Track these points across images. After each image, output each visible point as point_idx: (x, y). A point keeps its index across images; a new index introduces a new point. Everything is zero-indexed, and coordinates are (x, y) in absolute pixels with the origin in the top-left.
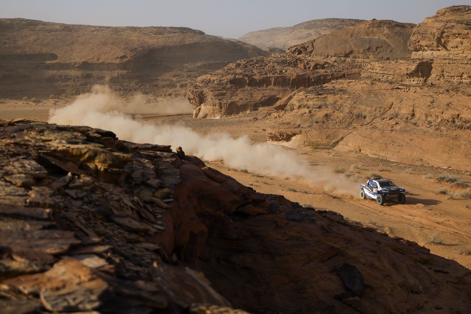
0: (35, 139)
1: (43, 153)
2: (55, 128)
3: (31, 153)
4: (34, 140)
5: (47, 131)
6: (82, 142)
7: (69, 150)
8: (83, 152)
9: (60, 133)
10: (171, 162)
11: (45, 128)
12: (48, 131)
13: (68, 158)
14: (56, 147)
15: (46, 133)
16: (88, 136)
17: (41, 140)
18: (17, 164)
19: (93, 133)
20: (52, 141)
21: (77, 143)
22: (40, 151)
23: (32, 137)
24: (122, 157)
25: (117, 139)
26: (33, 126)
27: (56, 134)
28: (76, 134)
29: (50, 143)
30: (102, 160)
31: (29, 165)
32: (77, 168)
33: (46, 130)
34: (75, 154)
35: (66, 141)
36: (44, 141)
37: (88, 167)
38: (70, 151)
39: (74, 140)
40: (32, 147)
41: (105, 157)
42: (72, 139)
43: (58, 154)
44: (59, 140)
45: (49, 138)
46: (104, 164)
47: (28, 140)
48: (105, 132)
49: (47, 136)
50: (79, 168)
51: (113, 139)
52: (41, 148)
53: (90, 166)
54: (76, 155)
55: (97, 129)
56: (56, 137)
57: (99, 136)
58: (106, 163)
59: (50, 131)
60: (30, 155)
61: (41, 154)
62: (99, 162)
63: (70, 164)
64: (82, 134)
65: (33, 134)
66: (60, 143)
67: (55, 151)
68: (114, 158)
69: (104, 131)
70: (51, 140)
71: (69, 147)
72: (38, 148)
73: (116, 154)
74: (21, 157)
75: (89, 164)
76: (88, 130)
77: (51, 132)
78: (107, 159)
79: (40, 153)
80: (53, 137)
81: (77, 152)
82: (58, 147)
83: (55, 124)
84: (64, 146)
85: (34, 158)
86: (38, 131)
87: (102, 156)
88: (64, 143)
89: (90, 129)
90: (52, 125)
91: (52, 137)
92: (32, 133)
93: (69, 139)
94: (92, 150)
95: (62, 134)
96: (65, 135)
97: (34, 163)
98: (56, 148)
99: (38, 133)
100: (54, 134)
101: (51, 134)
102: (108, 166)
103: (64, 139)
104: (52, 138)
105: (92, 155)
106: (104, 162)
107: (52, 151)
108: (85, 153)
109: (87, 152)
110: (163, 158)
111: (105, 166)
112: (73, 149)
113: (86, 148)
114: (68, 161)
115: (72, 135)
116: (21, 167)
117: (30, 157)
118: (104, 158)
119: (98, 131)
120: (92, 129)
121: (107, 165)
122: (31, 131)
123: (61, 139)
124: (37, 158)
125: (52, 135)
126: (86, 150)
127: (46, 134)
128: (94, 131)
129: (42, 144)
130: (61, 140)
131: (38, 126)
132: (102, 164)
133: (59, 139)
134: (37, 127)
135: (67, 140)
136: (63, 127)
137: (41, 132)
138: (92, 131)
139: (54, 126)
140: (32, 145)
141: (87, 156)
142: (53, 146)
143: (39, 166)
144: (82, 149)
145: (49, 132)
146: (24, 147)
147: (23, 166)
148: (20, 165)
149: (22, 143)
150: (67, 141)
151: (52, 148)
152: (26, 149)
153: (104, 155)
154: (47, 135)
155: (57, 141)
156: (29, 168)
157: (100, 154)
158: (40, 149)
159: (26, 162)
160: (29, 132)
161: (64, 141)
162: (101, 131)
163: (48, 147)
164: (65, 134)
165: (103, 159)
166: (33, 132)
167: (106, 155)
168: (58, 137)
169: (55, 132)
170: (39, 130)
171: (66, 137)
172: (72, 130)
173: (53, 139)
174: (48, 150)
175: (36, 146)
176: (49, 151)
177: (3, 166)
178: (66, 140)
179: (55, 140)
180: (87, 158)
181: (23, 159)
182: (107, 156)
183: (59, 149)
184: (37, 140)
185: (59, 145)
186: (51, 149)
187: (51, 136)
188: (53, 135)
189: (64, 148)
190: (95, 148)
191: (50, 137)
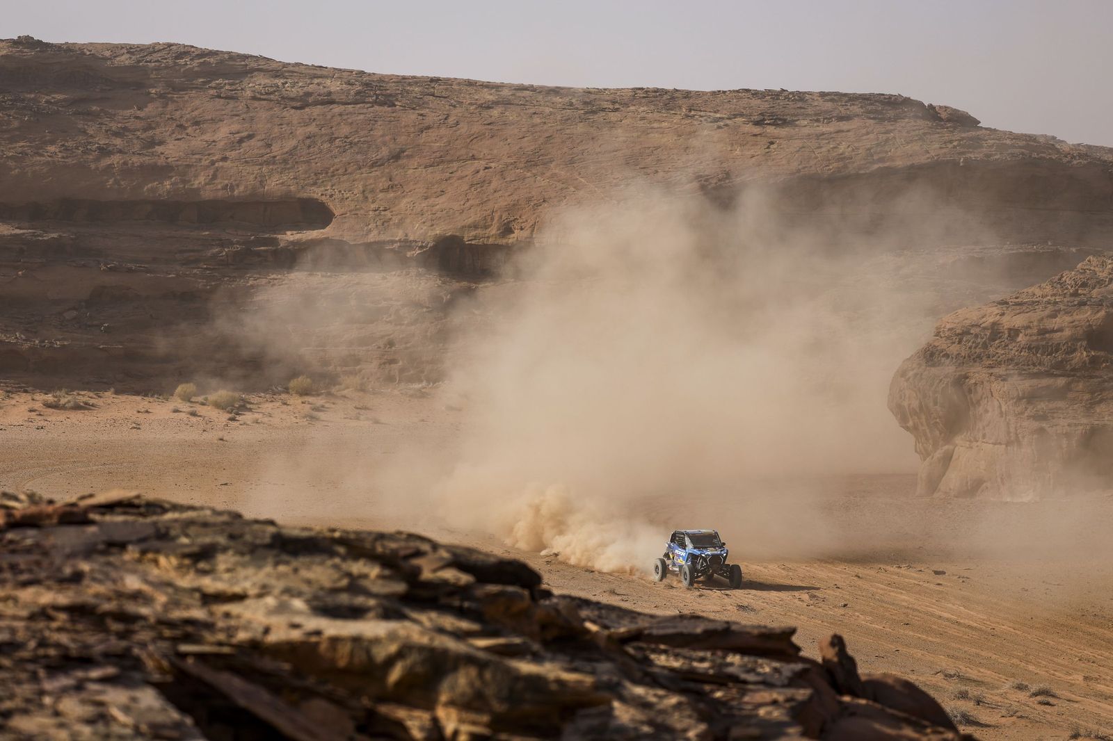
0: (170, 590)
1: (200, 657)
2: (267, 540)
3: (144, 656)
4: (167, 594)
5: (231, 552)
6: (380, 610)
7: (317, 644)
8: (381, 653)
9: (287, 563)
10: (788, 705)
11: (222, 540)
12: (233, 555)
13: (311, 681)
14: (261, 629)
15: (223, 561)
16: (412, 577)
17: (197, 595)
18: (72, 706)
19: (441, 564)
20: (248, 602)
21: (356, 613)
22: (185, 648)
23: (155, 580)
24: (554, 687)
25: (548, 594)
26: (168, 528)
27: (268, 569)
28: (357, 567)
29: (233, 608)
30: (463, 695)
31: (126, 709)
32: (350, 726)
33: (225, 550)
34: (342, 663)
35: (308, 602)
36: (209, 599)
37: (400, 725)
38: (323, 647)
39: (344, 598)
40: (152, 628)
41: (478, 683)
42: (335, 591)
43: (267, 664)
44: (276, 597)
45: (232, 585)
46: (473, 716)
47: (137, 596)
48: (492, 560)
49: (226, 576)
50: (361, 729)
51: (526, 593)
52: (190, 630)
53: (409, 723)
54: (347, 671)
55: (457, 547)
56: (266, 581)
57: (465, 578)
58: (478, 710)
59: (242, 554)
60: (137, 664)
61: (190, 661)
62: (451, 703)
63: (318, 707)
64: (387, 572)
65: (166, 566)
66: (282, 608)
67: (255, 646)
68: (520, 685)
69: (487, 555)
70: (240, 598)
71: (318, 633)
72: (178, 633)
73: (526, 667)
74: (95, 673)
75: (401, 713)
76: (418, 554)
77: (247, 558)
78: (490, 691)
79: (184, 656)
80: (254, 584)
81: (352, 654)
82: (267, 630)
83: (271, 523)
84: (295, 626)
85: (156, 677)
86: (187, 550)
87: (462, 680)
88: (299, 613)
89: (425, 547)
90: (256, 527)
91: (248, 579)
92: (162, 560)
93: (321, 593)
94: (421, 649)
95: (296, 570)
96: (304, 573)
97: (148, 698)
98: (258, 636)
99: (187, 562)
100: (260, 567)
101: (244, 565)
102: (488, 725)
103: (299, 594)
104: (247, 585)
105: (419, 669)
106: (469, 704)
107: (240, 647)
108: (390, 662)
109: (400, 655)
110: (751, 687)
111: (474, 723)
112: (335, 640)
113: (392, 637)
114: (309, 693)
115: (336, 576)
116: (90, 721)
117: (137, 676)
118: (471, 684)
119: (461, 560)
120: (435, 546)
121: (485, 718)
122: (157, 551)
123: (288, 591)
124: (169, 678)
125: (250, 571)
126: (393, 648)
127: (222, 567)
128: (442, 559)
129: (198, 613)
130: (285, 598)
131: (192, 530)
132: (465, 715)
133: (276, 591)
134: (187, 535)
135: (316, 598)
136: (305, 534)
137: (202, 557)
138: (436, 556)
139: (264, 532)
140: (152, 620)
141: (395, 674)
142: (246, 627)
143: (175, 715)
144: (376, 641)
145: (237, 558)
146: (116, 626)
147: (101, 717)
148: (89, 710)
149: (107, 606)
150: (315, 603)
151: (242, 636)
152: (122, 636)
153: (473, 672)
154: (228, 570)
155: (270, 601)
156: (125, 726)
157: (455, 669)
158: (188, 638)
159: (115, 697)
160: (150, 556)
161: (298, 604)
162: (474, 557)
163: (222, 630)
164: (308, 567)
165: (468, 690)
166: (167, 556)
167: (481, 676)
168: (273, 582)
169: (265, 558)
170: (195, 549)
171: (308, 582)
172: (342, 550)
173: (253, 592)
174: (220, 644)
175: (171, 624)
176: (226, 650)
177: (7, 714)
178: (309, 596)
179: (260, 596)
180: (399, 683)
181: (104, 680)
182: (488, 675)
183: (272, 638)
184: (177, 597)
185: (274, 620)
186: (234, 641)
187: (246, 578)
188: (256, 574)
189: (296, 635)
190: (432, 639)
191: (236, 583)
